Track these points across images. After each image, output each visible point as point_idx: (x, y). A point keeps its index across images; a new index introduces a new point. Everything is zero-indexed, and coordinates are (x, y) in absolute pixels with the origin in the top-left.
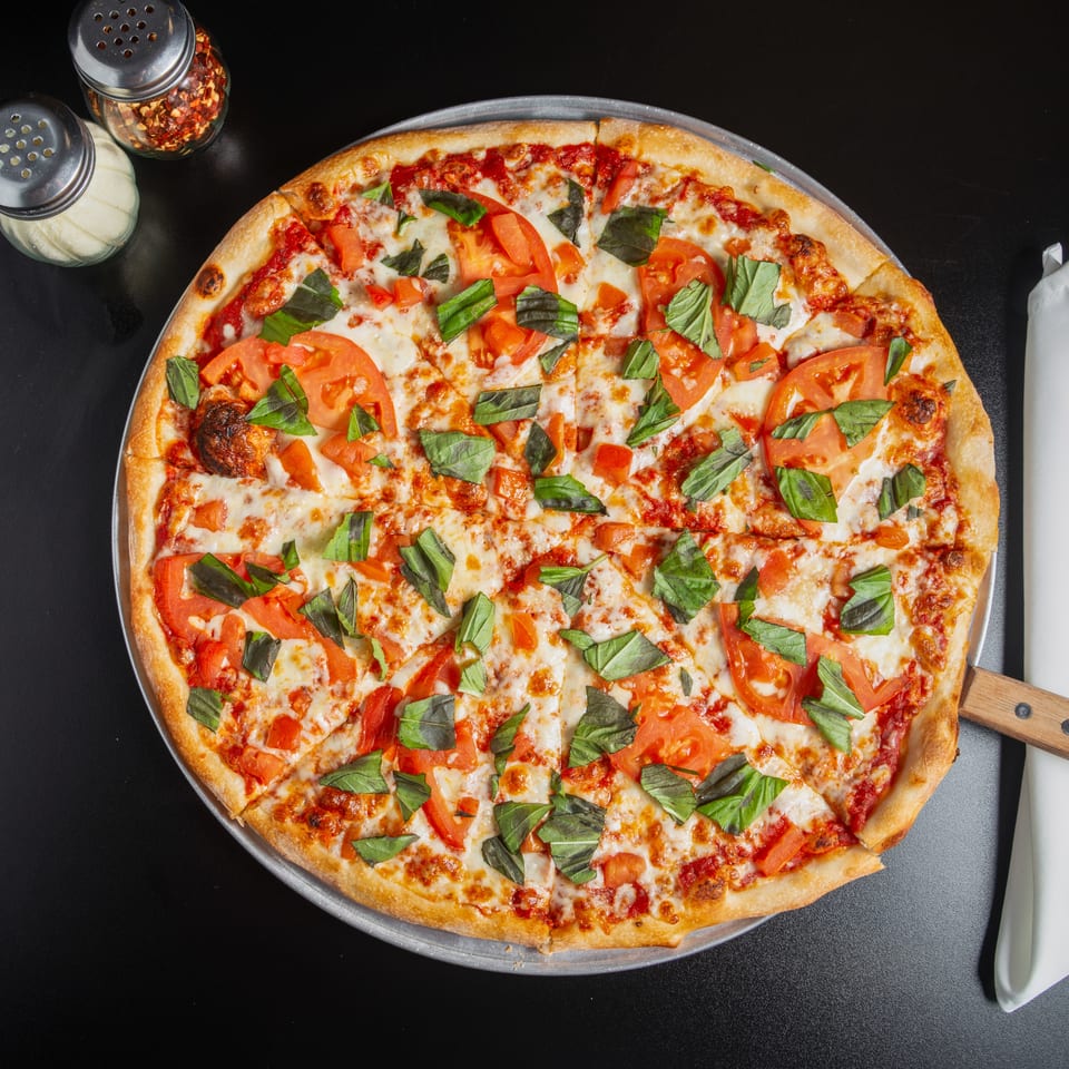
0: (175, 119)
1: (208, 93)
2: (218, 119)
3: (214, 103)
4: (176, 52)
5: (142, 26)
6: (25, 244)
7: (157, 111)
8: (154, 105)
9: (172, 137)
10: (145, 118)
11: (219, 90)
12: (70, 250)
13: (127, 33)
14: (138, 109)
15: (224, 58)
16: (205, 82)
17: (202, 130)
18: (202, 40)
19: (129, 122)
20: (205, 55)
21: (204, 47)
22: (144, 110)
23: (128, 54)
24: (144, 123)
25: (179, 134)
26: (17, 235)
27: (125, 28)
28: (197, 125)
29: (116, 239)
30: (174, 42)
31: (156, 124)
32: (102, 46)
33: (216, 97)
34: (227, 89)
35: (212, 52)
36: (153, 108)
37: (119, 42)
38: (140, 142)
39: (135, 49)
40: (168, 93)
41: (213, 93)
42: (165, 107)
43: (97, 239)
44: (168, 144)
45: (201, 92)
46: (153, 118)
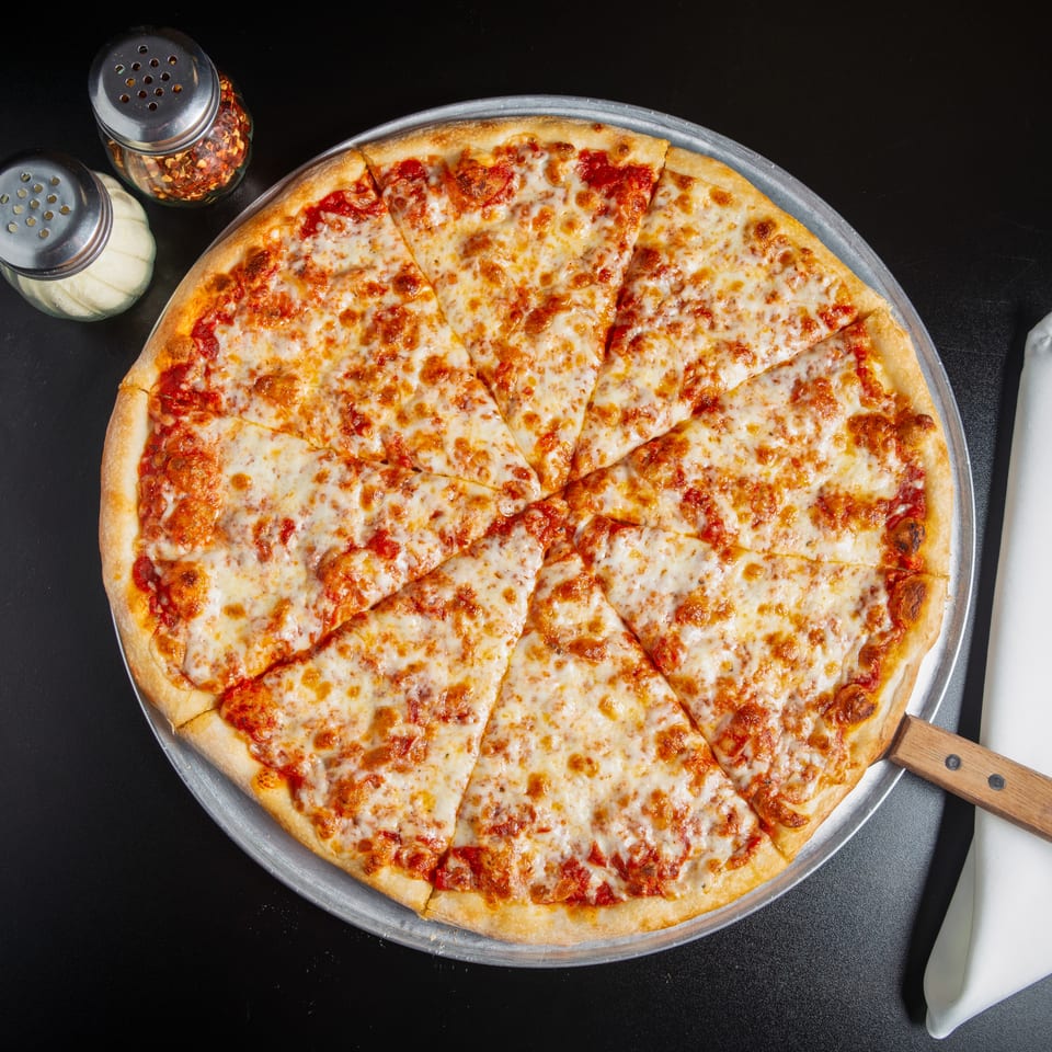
0: (201, 170)
1: (233, 141)
2: (243, 166)
3: (239, 151)
4: (203, 103)
5: (166, 78)
6: (46, 304)
7: (182, 162)
8: (179, 156)
9: (198, 187)
10: (171, 170)
11: (243, 138)
12: (93, 305)
13: (150, 85)
14: (163, 161)
15: (246, 104)
16: (231, 130)
17: (228, 179)
18: (225, 87)
19: (154, 174)
20: (230, 102)
21: (227, 95)
22: (169, 162)
23: (153, 107)
24: (170, 174)
25: (205, 183)
26: (38, 295)
27: (149, 81)
28: (223, 175)
29: (137, 289)
30: (200, 94)
31: (182, 175)
32: (126, 100)
33: (241, 145)
34: (250, 136)
35: (236, 99)
36: (178, 160)
37: (143, 95)
38: (165, 193)
39: (161, 102)
40: (194, 145)
41: (238, 140)
42: (190, 158)
43: (119, 291)
44: (194, 194)
45: (227, 141)
46: (179, 169)
